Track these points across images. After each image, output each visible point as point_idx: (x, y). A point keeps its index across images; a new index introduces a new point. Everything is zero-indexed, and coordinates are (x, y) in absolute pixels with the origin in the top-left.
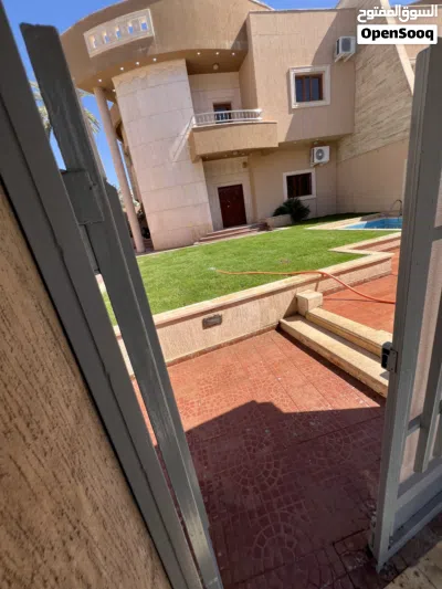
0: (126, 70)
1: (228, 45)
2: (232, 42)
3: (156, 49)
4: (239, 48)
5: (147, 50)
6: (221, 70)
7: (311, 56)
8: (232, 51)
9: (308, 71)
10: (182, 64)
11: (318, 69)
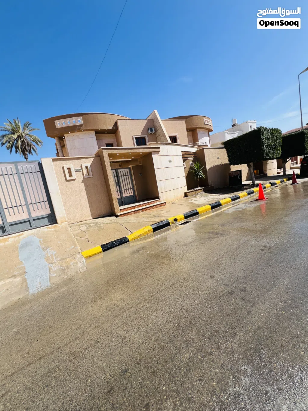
0: (71, 133)
1: (110, 128)
2: (112, 127)
3: (84, 128)
4: (114, 129)
5: (80, 128)
6: (108, 133)
7: (140, 132)
8: (112, 129)
9: (140, 136)
10: (93, 132)
11: (143, 136)
